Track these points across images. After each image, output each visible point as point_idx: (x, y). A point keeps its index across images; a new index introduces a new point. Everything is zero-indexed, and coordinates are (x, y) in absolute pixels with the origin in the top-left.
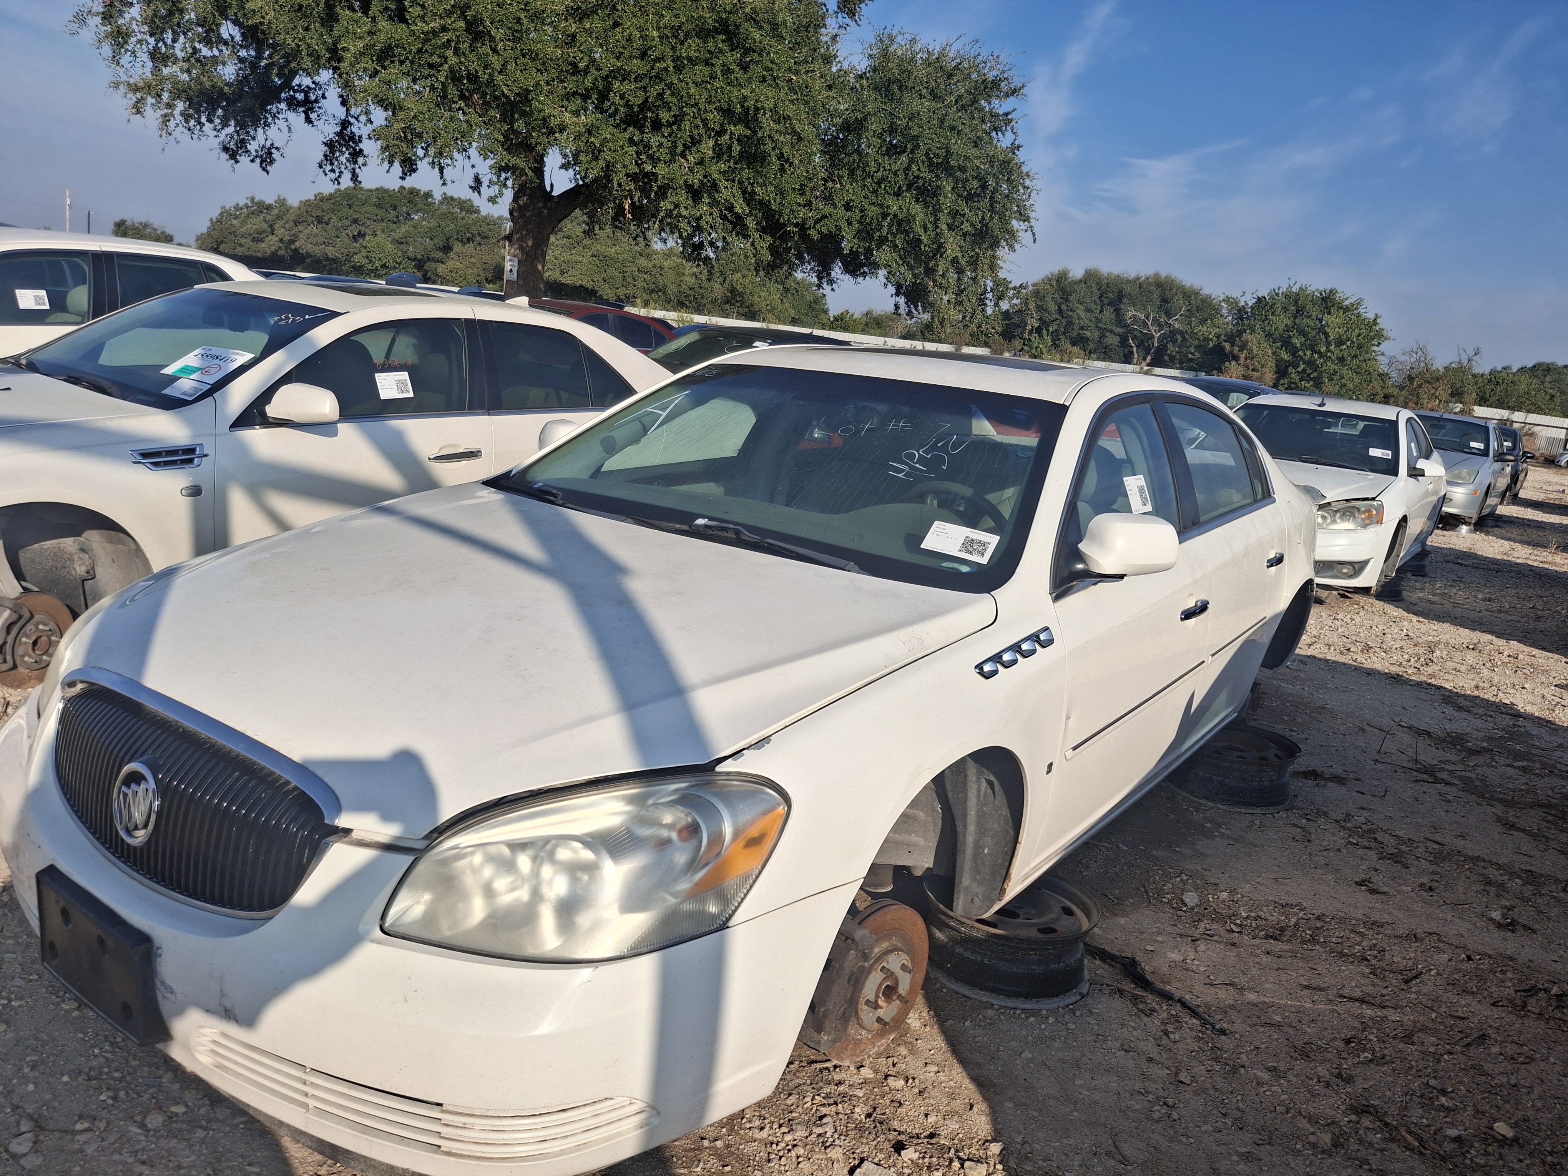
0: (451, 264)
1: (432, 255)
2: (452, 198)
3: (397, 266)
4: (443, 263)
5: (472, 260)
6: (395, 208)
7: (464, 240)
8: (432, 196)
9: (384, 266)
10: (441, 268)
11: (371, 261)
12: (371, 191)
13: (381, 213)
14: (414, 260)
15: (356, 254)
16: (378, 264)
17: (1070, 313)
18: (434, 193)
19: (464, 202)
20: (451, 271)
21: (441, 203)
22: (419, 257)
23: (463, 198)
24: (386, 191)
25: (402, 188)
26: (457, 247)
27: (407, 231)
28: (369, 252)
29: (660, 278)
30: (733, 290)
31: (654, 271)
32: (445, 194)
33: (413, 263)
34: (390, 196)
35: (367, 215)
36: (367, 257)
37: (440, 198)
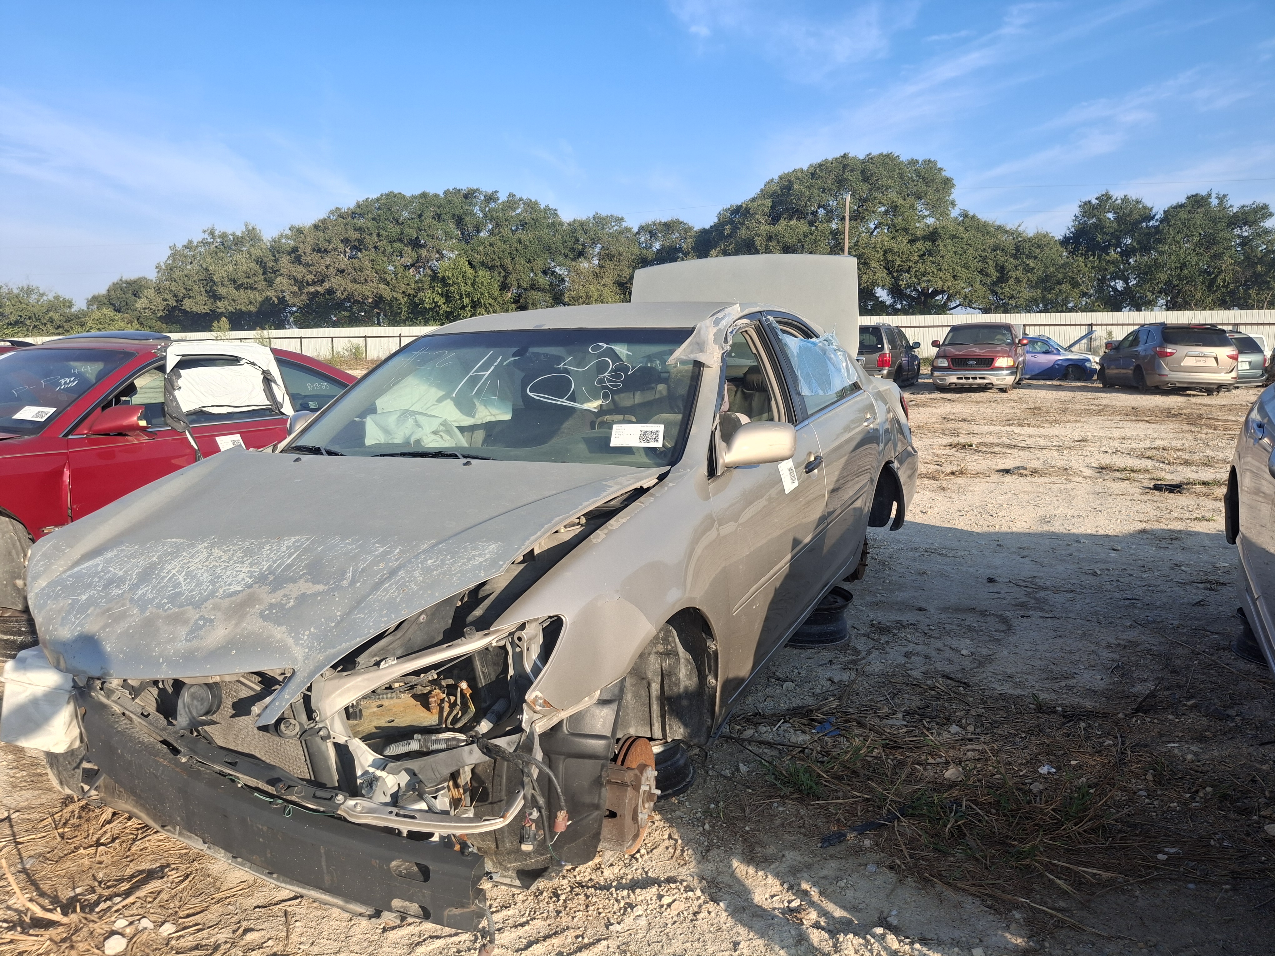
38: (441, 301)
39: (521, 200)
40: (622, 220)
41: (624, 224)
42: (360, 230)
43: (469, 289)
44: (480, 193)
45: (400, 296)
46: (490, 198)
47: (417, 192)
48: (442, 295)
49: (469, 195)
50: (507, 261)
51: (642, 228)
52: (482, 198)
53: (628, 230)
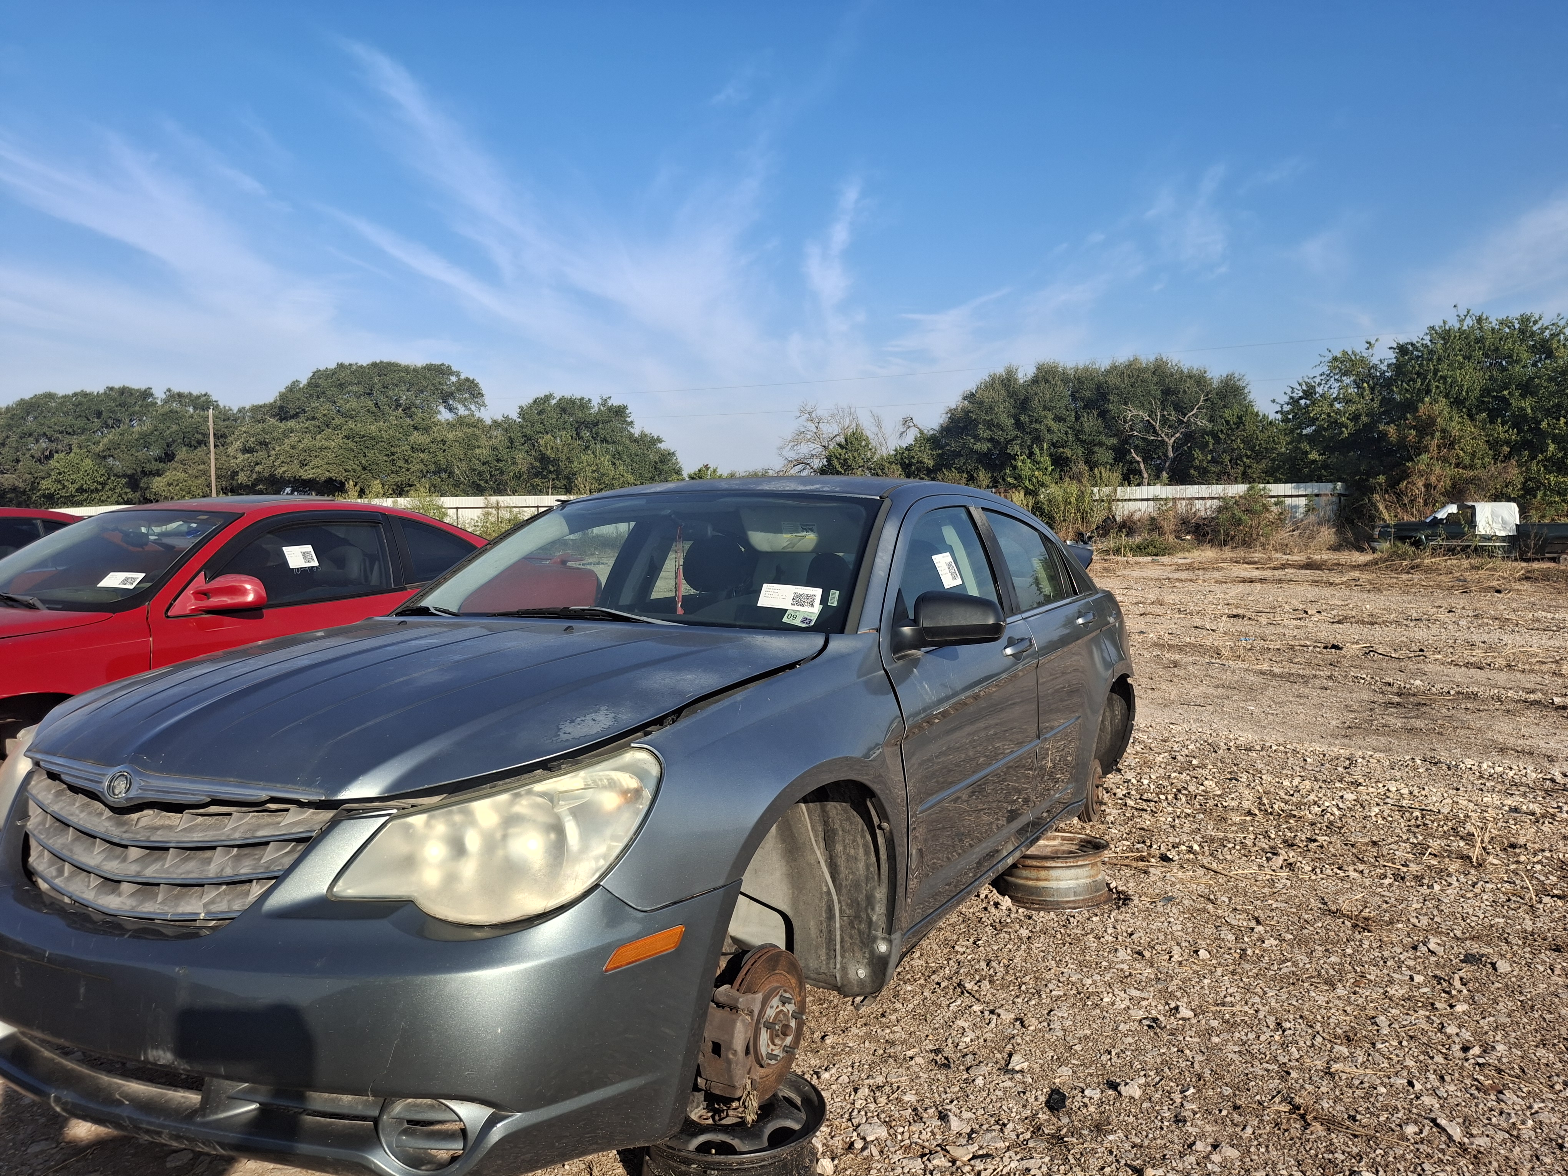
0: (169, 476)
1: (148, 467)
2: (180, 395)
3: (100, 487)
4: (160, 475)
5: (202, 467)
6: (99, 414)
7: (194, 443)
8: (152, 395)
9: (81, 490)
10: (158, 484)
11: (64, 487)
12: (65, 397)
13: (80, 423)
14: (124, 476)
15: (43, 478)
16: (72, 488)
17: (1037, 426)
18: (154, 391)
19: (198, 397)
20: (169, 485)
21: (166, 402)
22: (129, 472)
23: (195, 393)
24: (85, 395)
25: (112, 389)
26: (182, 453)
27: (110, 441)
28: (60, 474)
29: (440, 457)
30: (543, 459)
31: (434, 447)
32: (169, 390)
33: (124, 481)
34: (91, 400)
35: (57, 428)
36: (59, 482)
37: (164, 396)
45: (21, 485)
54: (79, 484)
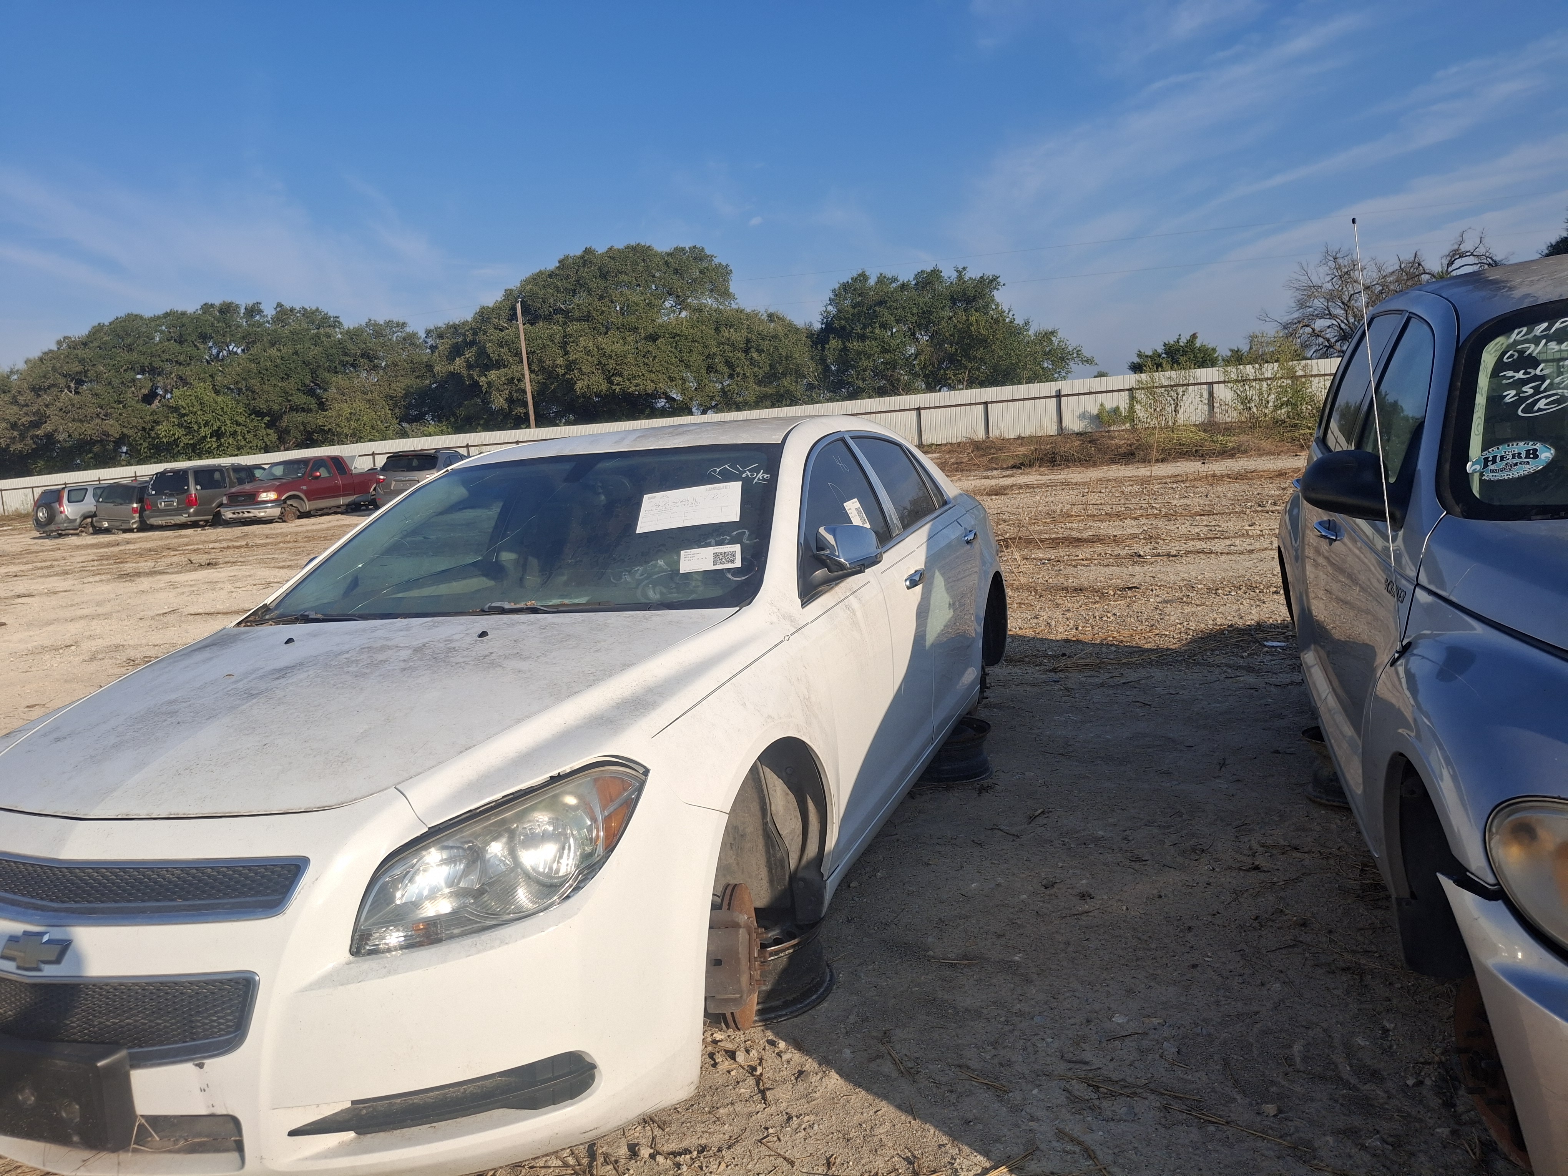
38: (179, 432)
39: (292, 310)
40: (404, 325)
41: (408, 330)
42: (82, 361)
43: (208, 417)
44: (237, 306)
45: (130, 432)
46: (253, 311)
47: (160, 312)
48: (180, 425)
49: (227, 309)
50: (255, 382)
51: (428, 333)
52: (243, 311)
53: (414, 335)
54: (215, 428)
